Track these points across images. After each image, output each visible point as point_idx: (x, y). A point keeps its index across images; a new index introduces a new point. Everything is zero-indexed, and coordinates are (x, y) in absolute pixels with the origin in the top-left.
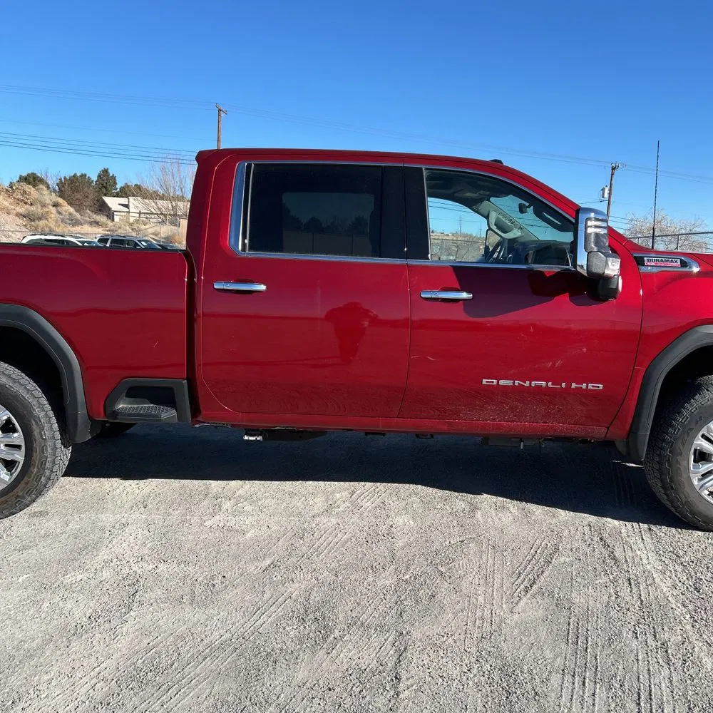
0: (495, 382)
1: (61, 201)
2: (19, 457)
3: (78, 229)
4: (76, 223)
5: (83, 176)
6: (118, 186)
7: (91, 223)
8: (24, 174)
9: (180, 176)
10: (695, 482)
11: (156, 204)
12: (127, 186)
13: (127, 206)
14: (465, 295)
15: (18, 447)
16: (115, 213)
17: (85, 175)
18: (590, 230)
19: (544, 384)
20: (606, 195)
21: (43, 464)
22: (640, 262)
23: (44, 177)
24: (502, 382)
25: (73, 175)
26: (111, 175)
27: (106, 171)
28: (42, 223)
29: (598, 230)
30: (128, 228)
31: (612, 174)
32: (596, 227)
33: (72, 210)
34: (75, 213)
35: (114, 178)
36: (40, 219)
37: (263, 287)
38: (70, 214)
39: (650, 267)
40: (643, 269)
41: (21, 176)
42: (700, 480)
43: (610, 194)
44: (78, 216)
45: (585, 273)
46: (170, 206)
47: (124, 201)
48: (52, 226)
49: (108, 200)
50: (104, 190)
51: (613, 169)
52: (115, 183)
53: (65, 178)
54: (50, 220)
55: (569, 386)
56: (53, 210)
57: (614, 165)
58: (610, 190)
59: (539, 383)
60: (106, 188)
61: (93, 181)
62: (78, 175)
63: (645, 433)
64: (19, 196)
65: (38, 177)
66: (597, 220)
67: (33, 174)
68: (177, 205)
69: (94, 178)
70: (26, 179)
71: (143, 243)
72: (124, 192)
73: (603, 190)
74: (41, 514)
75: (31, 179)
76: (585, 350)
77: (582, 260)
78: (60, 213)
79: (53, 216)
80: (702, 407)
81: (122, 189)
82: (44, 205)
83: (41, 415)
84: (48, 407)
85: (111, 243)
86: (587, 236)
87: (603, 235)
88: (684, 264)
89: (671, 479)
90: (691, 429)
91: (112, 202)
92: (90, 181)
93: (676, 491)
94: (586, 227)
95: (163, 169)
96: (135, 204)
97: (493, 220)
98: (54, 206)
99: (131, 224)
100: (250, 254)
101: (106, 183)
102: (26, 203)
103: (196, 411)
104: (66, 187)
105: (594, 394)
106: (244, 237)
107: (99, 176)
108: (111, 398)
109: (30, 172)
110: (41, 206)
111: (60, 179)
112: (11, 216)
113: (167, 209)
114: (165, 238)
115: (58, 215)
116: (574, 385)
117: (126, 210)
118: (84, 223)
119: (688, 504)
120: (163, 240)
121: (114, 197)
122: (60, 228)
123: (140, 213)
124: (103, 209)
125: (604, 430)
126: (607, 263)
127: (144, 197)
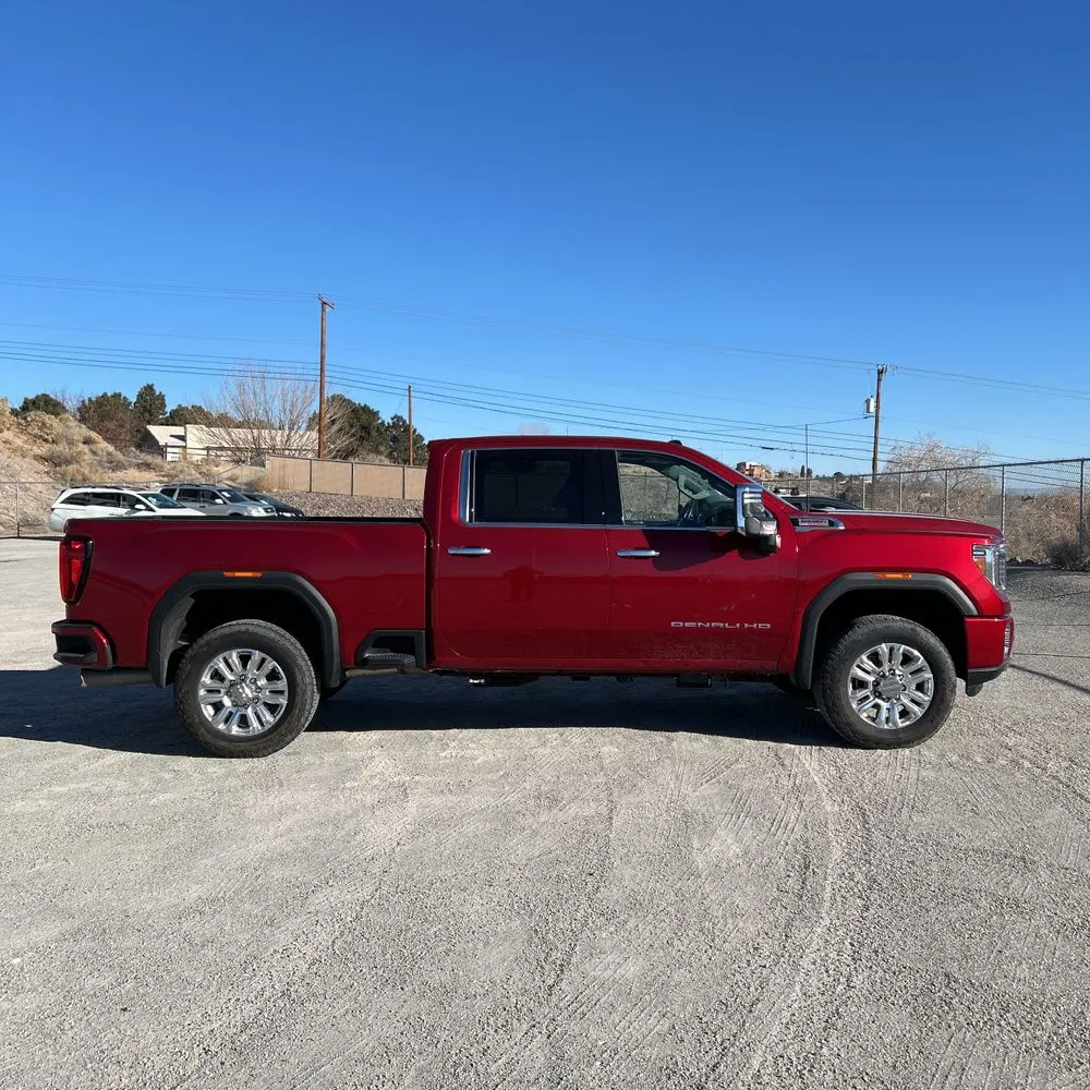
0: (681, 624)
1: (94, 435)
2: (283, 701)
3: (120, 474)
4: (117, 466)
5: (117, 396)
6: (168, 409)
7: (139, 466)
8: (32, 396)
9: (265, 395)
10: (854, 706)
11: (229, 434)
12: (180, 408)
13: (182, 438)
14: (653, 553)
15: (282, 692)
16: (169, 450)
17: (120, 395)
18: (746, 501)
19: (722, 625)
20: (872, 409)
21: (304, 705)
22: (796, 523)
23: (60, 399)
24: (687, 624)
25: (101, 395)
26: (157, 393)
27: (149, 388)
28: (72, 468)
29: (753, 501)
30: (194, 472)
31: (879, 380)
32: (751, 498)
33: (111, 448)
34: (115, 452)
35: (161, 398)
36: (68, 462)
37: (487, 551)
38: (109, 454)
39: (805, 525)
40: (798, 529)
41: (26, 399)
42: (858, 704)
43: (877, 407)
44: (119, 456)
45: (744, 534)
46: (250, 437)
47: (179, 430)
48: (86, 472)
49: (155, 430)
50: (147, 415)
51: (880, 372)
52: (163, 405)
53: (90, 400)
54: (83, 464)
55: (743, 626)
56: (86, 448)
57: (880, 367)
58: (877, 402)
59: (717, 624)
60: (150, 412)
61: (130, 403)
62: (109, 395)
63: (809, 664)
64: (36, 431)
65: (52, 400)
66: (751, 492)
67: (44, 395)
68: (260, 434)
69: (133, 399)
70: (34, 402)
71: (225, 493)
72: (178, 418)
73: (868, 401)
74: (295, 753)
75: (42, 404)
76: (753, 596)
77: (741, 522)
78: (94, 453)
79: (86, 457)
80: (854, 641)
81: (173, 413)
82: (71, 443)
83: (303, 663)
84: (307, 658)
85: (179, 495)
86: (744, 506)
87: (758, 504)
88: (831, 524)
89: (834, 704)
90: (846, 660)
91: (161, 433)
92: (126, 403)
93: (838, 714)
94: (743, 499)
95: (241, 386)
96: (196, 436)
97: (682, 483)
98: (84, 443)
99: (197, 466)
100: (476, 524)
101: (150, 405)
102: (46, 440)
103: (430, 657)
104: (91, 412)
105: (762, 632)
106: (471, 507)
107: (140, 396)
108: (361, 648)
109: (40, 394)
110: (69, 444)
111: (83, 402)
112: (26, 460)
113: (245, 441)
114: (246, 484)
115: (93, 457)
116: (746, 625)
117: (182, 443)
118: (130, 466)
119: (848, 724)
120: (243, 487)
121: (162, 424)
122: (98, 475)
123: (208, 449)
124: (148, 443)
125: (775, 663)
126: (761, 526)
127: (209, 425)
